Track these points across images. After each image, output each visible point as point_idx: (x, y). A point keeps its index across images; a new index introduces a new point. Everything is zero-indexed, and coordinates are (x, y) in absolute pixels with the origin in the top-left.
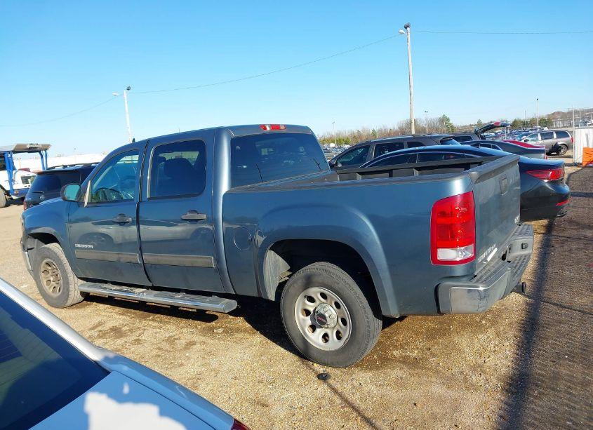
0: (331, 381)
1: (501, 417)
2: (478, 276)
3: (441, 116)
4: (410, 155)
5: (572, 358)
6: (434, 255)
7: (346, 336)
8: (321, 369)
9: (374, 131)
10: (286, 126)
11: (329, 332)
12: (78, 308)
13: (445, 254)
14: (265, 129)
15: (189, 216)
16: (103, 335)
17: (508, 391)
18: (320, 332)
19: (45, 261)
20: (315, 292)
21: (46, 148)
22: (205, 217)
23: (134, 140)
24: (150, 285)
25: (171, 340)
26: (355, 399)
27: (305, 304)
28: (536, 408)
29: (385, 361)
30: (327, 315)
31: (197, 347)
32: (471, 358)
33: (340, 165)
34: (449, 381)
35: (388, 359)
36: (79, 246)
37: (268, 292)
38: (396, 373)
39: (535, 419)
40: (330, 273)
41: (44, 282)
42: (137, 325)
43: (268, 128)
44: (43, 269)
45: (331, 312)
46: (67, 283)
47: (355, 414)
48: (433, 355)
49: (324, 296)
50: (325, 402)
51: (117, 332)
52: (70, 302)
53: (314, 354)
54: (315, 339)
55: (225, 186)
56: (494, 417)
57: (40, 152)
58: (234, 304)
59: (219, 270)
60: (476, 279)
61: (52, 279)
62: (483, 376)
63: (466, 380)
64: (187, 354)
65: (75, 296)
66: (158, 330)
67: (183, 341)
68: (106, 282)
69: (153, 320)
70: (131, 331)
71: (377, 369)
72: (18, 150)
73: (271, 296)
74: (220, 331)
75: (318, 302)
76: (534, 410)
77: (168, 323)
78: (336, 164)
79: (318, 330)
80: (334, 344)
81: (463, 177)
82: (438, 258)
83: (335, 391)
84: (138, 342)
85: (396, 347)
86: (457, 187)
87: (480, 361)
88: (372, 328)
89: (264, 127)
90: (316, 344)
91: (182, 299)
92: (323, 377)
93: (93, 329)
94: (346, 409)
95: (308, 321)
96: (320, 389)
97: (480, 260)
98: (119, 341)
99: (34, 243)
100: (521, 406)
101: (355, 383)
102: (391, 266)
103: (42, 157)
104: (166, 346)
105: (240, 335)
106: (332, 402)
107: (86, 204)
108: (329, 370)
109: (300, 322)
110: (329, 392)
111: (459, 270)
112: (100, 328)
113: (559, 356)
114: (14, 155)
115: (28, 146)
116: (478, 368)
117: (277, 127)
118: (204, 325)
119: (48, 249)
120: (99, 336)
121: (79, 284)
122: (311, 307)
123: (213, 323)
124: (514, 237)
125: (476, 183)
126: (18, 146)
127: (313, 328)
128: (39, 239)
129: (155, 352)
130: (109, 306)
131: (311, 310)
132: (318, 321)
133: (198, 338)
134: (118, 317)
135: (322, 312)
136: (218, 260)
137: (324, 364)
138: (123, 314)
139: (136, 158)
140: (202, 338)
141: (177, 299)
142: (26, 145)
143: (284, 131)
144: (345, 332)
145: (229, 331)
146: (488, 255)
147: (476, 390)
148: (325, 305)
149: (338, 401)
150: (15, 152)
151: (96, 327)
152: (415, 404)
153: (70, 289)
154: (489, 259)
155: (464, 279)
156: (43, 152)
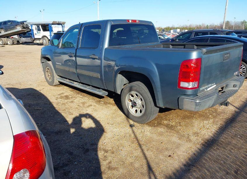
0: (134, 128)
1: (194, 154)
2: (198, 96)
3: (242, 21)
4: (205, 39)
5: (241, 137)
6: (179, 84)
7: (143, 112)
8: (133, 123)
9: (207, 25)
10: (139, 21)
11: (138, 109)
12: (57, 86)
13: (184, 84)
14: (129, 21)
15: (92, 56)
16: (61, 98)
17: (203, 145)
18: (134, 109)
19: (47, 67)
20: (133, 93)
21: (64, 23)
22: (97, 57)
23: (80, 23)
24: (79, 81)
25: (84, 103)
26: (139, 136)
27: (129, 97)
28: (211, 154)
29: (159, 124)
30: (137, 103)
31: (92, 107)
32: (195, 129)
33: (177, 40)
34: (181, 137)
35: (161, 124)
36: (57, 63)
37: (117, 90)
38: (161, 129)
39: (208, 158)
40: (139, 86)
41: (47, 76)
42: (75, 96)
43: (130, 21)
44: (46, 71)
45: (139, 102)
46: (53, 77)
47: (137, 142)
48: (180, 125)
49: (137, 95)
50: (128, 135)
51: (67, 97)
52: (54, 84)
53: (131, 117)
54: (132, 111)
55: (106, 45)
56: (191, 153)
57: (62, 25)
58: (107, 93)
59: (101, 79)
60: (197, 97)
61: (49, 75)
62: (197, 137)
63: (188, 137)
64: (87, 109)
65: (56, 82)
66: (81, 99)
67: (88, 104)
68: (66, 78)
69: (81, 95)
70: (72, 98)
71: (154, 127)
72: (54, 24)
73: (119, 92)
74: (103, 102)
75: (135, 97)
76: (210, 155)
77: (86, 97)
78: (176, 40)
79: (134, 108)
80: (139, 114)
81: (198, 51)
82: (181, 86)
83: (133, 132)
84: (72, 102)
85: (166, 120)
86: (194, 55)
87: (199, 131)
88: (153, 111)
89: (128, 21)
90: (132, 113)
91: (89, 88)
92: (131, 126)
93: (59, 95)
94: (134, 139)
95: (130, 104)
96: (128, 130)
97: (201, 89)
98: (66, 101)
99: (44, 60)
100: (205, 152)
101: (143, 130)
102: (162, 87)
103: (62, 27)
104: (81, 105)
105: (109, 105)
106: (130, 136)
107: (60, 47)
108: (135, 123)
109: (127, 104)
110: (131, 132)
111: (189, 92)
112: (62, 95)
113: (236, 135)
114: (52, 25)
115: (57, 22)
116: (196, 134)
117: (135, 21)
118: (98, 99)
119: (48, 63)
120: (60, 98)
121: (58, 78)
122: (132, 98)
123: (102, 99)
124: (231, 81)
125: (204, 54)
126: (53, 22)
127: (132, 107)
128: (46, 59)
129: (76, 106)
130: (68, 87)
131: (132, 100)
132: (134, 105)
133: (94, 104)
134: (69, 92)
135: (135, 101)
136: (101, 76)
137: (134, 121)
138: (72, 91)
139: (77, 30)
140: (95, 104)
141: (87, 88)
142: (56, 22)
143: (139, 23)
144: (143, 110)
145: (106, 103)
146: (209, 87)
147: (190, 142)
148: (137, 99)
149: (133, 135)
150: (52, 24)
151: (61, 94)
152: (162, 143)
153: (55, 79)
154: (208, 89)
155: (192, 96)
156: (63, 25)
